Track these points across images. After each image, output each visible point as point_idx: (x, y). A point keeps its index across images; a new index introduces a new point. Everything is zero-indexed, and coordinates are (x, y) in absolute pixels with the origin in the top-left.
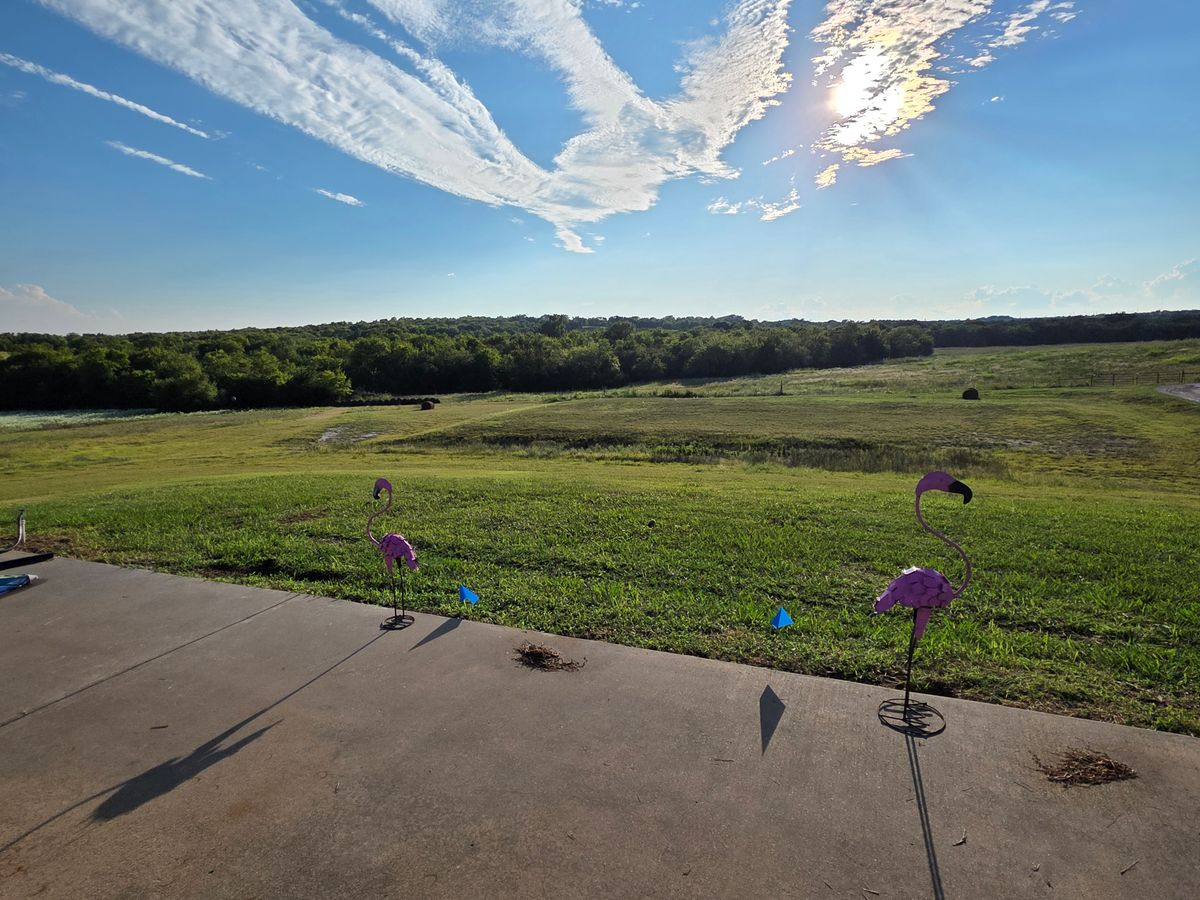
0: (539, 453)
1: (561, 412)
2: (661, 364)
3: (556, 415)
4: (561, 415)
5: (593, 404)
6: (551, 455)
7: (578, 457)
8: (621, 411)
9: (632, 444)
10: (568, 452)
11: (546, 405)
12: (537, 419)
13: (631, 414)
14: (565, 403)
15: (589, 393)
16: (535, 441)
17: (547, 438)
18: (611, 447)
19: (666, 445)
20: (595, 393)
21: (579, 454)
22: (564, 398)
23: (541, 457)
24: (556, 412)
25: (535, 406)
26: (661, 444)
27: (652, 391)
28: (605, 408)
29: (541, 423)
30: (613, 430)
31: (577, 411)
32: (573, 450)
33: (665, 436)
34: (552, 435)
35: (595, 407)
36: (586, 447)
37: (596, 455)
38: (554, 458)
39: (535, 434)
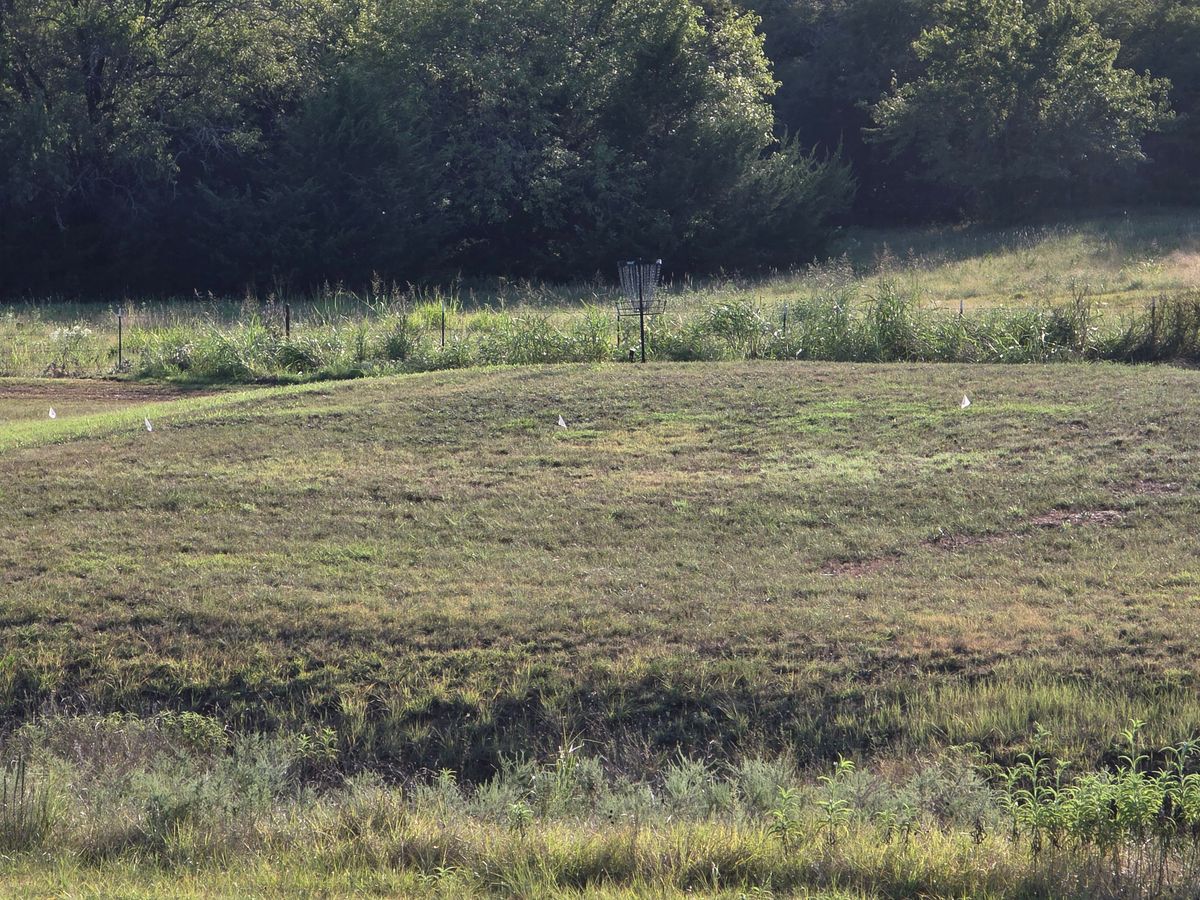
0: (82, 822)
1: (271, 472)
2: (1119, 87)
3: (233, 497)
4: (276, 500)
5: (544, 411)
6: (186, 837)
7: (411, 856)
8: (776, 474)
9: (863, 747)
10: (321, 814)
11: (149, 412)
12: (70, 529)
13: (856, 502)
14: (302, 399)
15: (508, 321)
16: (51, 719)
17: (159, 694)
18: (687, 776)
19: (1152, 763)
20: (566, 321)
21: (421, 828)
22: (298, 359)
23: (96, 855)
24: (236, 473)
25: (54, 422)
26: (1112, 760)
27: (1038, 309)
28: (645, 442)
29: (105, 566)
30: (713, 629)
31: (407, 469)
32: (368, 793)
33: (1143, 689)
34: (194, 668)
35: (563, 437)
36: (477, 771)
37: (564, 839)
38: (206, 857)
39: (49, 658)
